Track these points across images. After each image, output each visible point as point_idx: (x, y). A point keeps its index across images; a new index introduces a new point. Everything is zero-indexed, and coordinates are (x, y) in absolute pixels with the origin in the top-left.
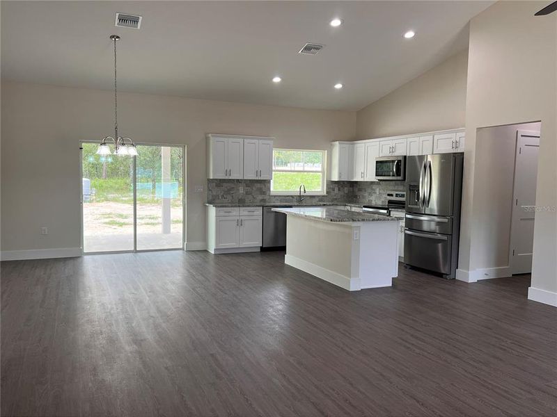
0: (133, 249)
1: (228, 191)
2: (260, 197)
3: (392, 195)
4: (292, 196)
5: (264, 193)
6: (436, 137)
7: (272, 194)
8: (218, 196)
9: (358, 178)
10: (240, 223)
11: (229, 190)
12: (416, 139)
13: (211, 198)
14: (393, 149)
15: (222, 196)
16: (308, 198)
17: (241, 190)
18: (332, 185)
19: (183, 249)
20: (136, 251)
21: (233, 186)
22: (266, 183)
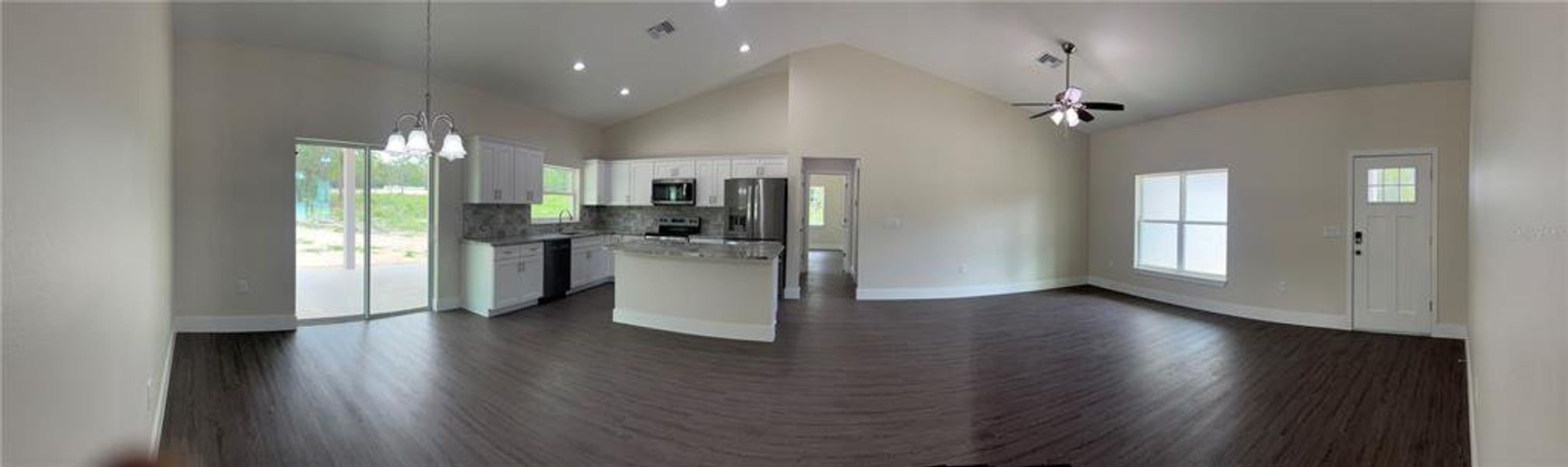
0: (362, 312)
2: (520, 228)
3: (665, 220)
4: (551, 225)
5: (524, 221)
6: (734, 162)
7: (533, 222)
8: (476, 228)
9: (616, 202)
10: (521, 267)
12: (710, 163)
13: (466, 232)
14: (675, 172)
17: (502, 217)
18: (586, 209)
19: (429, 309)
20: (369, 316)
22: (526, 208)
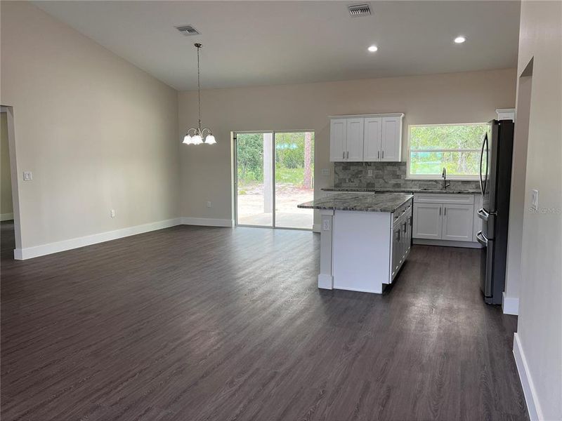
0: (271, 225)
1: (356, 175)
2: (393, 182)
5: (398, 177)
7: (408, 178)
8: (345, 179)
11: (357, 173)
13: (337, 182)
15: (350, 180)
16: (460, 183)
17: (370, 173)
19: (312, 230)
20: (274, 227)
21: (360, 168)
22: (400, 166)
